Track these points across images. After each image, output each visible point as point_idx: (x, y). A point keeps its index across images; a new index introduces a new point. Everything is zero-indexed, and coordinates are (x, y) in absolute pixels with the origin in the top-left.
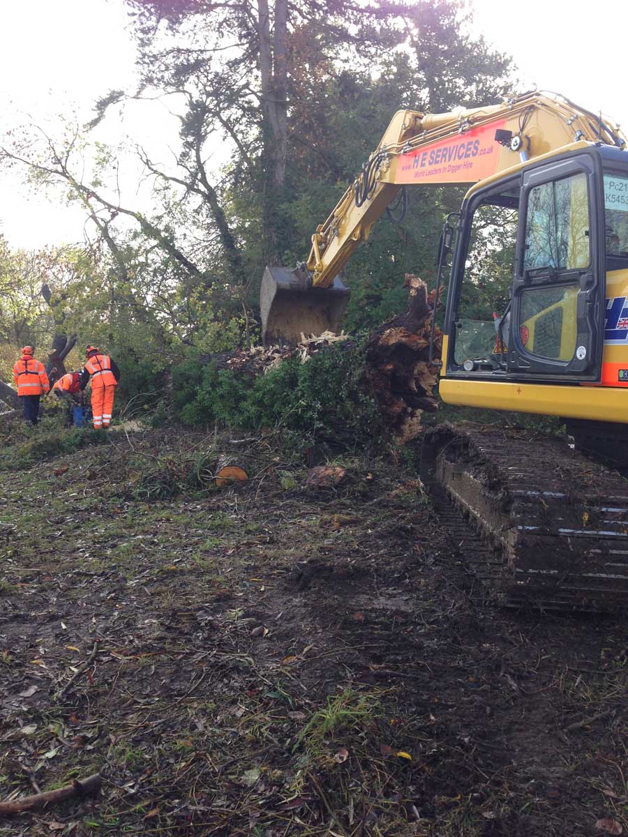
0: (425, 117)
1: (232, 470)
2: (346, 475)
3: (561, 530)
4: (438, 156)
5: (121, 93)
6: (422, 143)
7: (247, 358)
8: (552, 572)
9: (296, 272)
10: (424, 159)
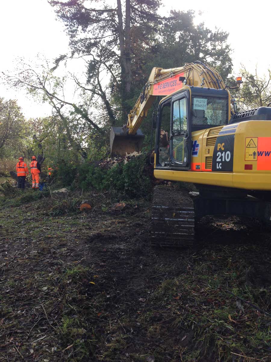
0: (162, 70)
1: (85, 205)
2: (126, 206)
3: (166, 219)
4: (165, 85)
5: (65, 56)
6: (160, 80)
7: (106, 163)
8: (163, 233)
9: (123, 129)
10: (161, 86)
